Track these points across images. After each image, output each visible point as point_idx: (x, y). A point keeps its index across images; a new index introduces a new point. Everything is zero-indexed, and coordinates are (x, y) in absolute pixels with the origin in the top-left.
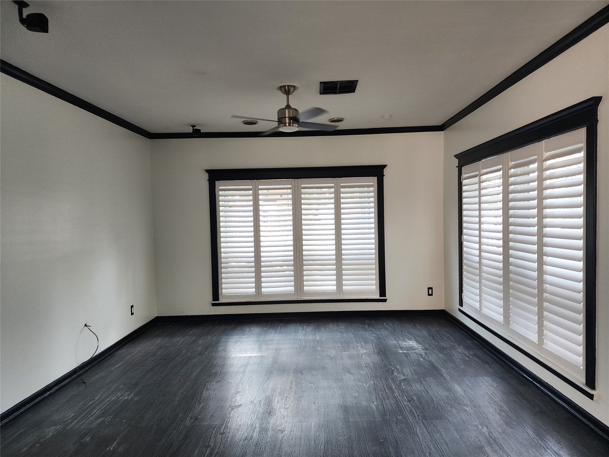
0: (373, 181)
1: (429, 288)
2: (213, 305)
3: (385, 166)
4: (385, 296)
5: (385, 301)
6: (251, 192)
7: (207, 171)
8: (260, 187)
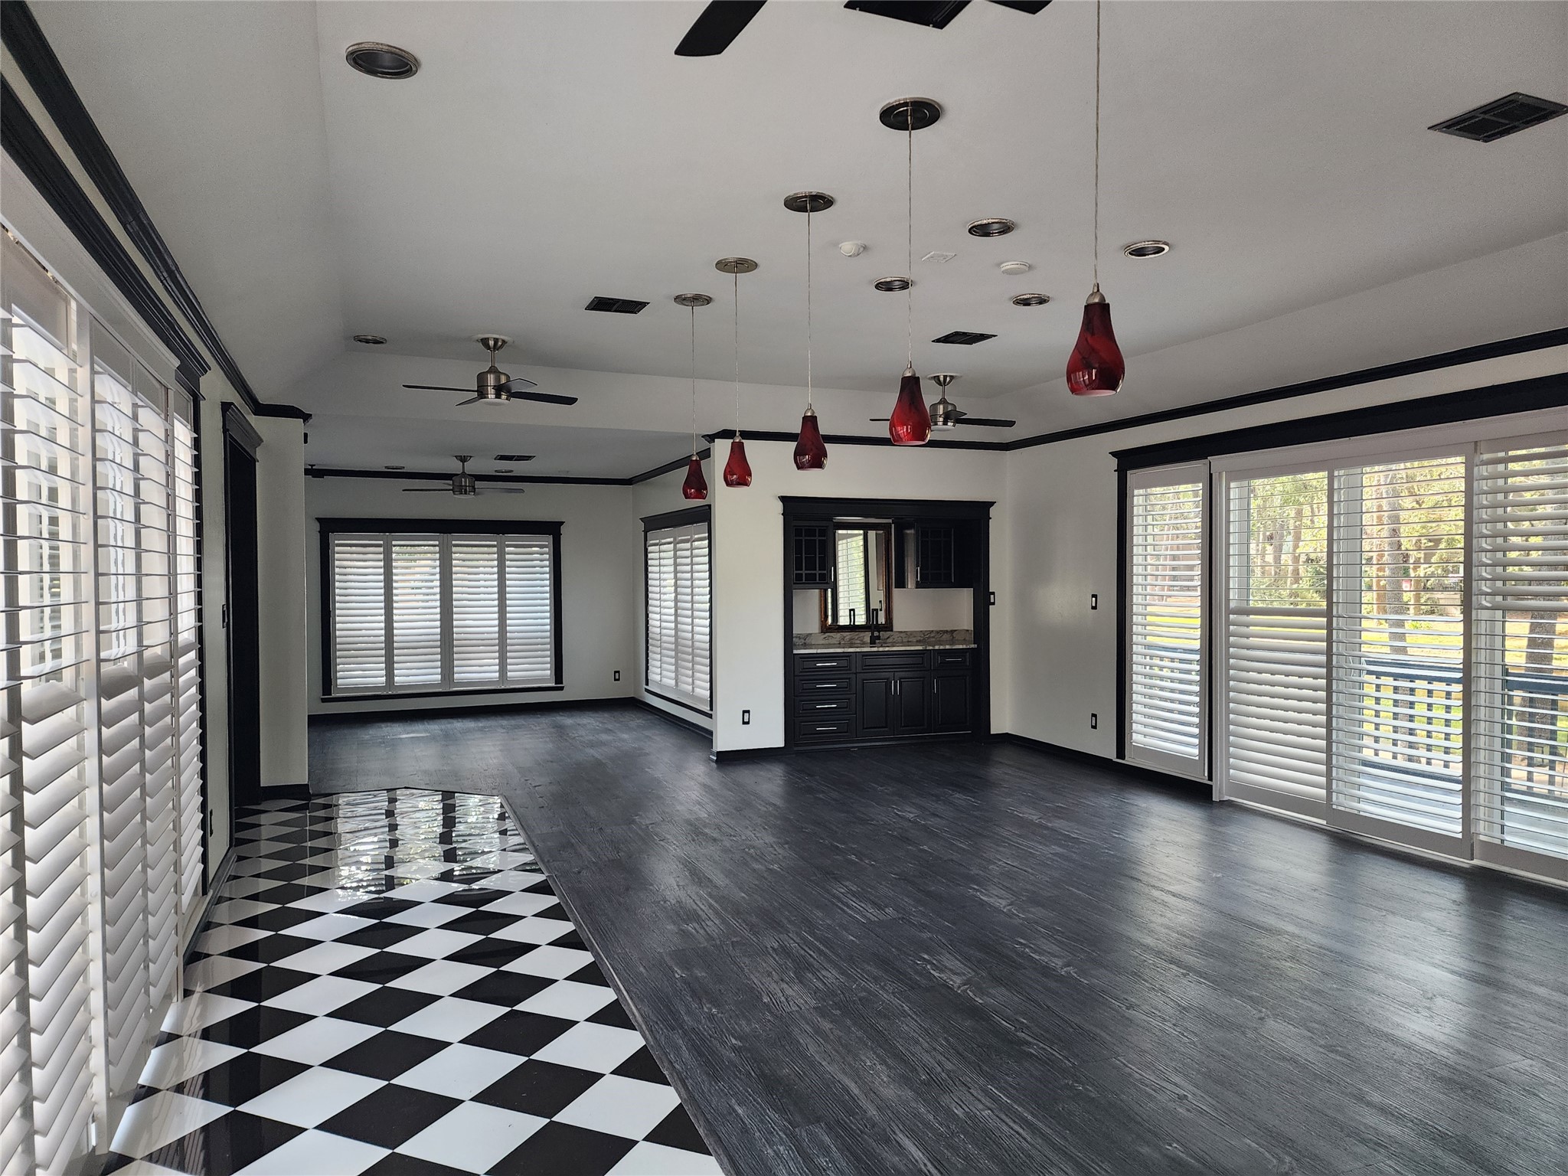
0: (547, 540)
1: (615, 672)
2: (324, 701)
3: (563, 523)
4: (562, 683)
5: (562, 689)
6: (381, 549)
7: (318, 519)
8: (394, 543)
